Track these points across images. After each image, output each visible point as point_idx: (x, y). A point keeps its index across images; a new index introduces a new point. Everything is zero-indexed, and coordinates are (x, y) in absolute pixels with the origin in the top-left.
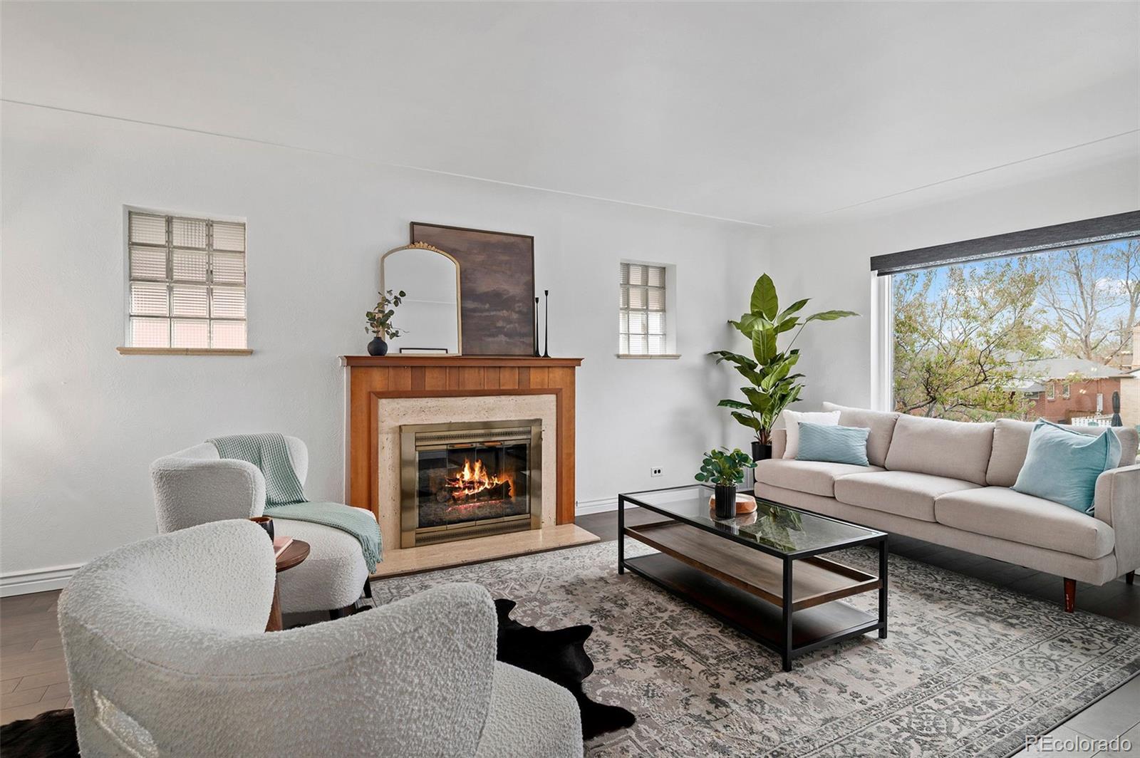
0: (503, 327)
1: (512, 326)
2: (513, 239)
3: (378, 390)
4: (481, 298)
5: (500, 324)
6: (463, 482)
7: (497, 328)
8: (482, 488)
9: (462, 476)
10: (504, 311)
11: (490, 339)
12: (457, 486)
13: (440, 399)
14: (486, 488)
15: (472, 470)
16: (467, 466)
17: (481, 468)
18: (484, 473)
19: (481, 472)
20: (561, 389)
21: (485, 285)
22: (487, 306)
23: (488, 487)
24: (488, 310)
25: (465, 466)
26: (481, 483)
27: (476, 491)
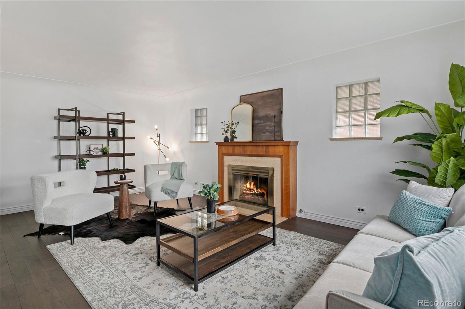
0: (268, 129)
1: (271, 128)
2: (273, 92)
3: (224, 153)
4: (260, 118)
5: (267, 128)
6: (247, 188)
7: (266, 130)
8: (254, 192)
9: (247, 186)
10: (269, 123)
11: (263, 134)
12: (245, 189)
13: (239, 157)
14: (255, 192)
15: (250, 185)
16: (248, 183)
17: (254, 185)
18: (255, 187)
19: (254, 186)
20: (282, 155)
21: (262, 113)
22: (263, 121)
23: (256, 192)
24: (263, 123)
25: (247, 183)
26: (254, 191)
27: (252, 192)
